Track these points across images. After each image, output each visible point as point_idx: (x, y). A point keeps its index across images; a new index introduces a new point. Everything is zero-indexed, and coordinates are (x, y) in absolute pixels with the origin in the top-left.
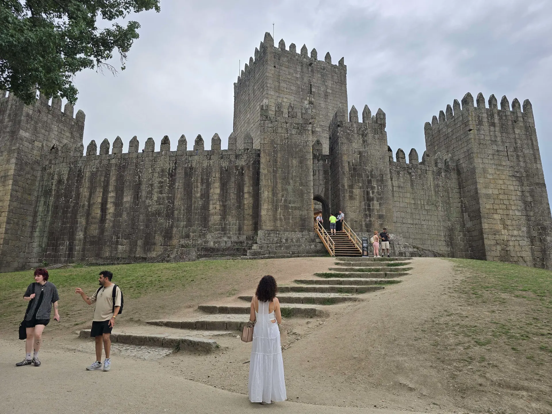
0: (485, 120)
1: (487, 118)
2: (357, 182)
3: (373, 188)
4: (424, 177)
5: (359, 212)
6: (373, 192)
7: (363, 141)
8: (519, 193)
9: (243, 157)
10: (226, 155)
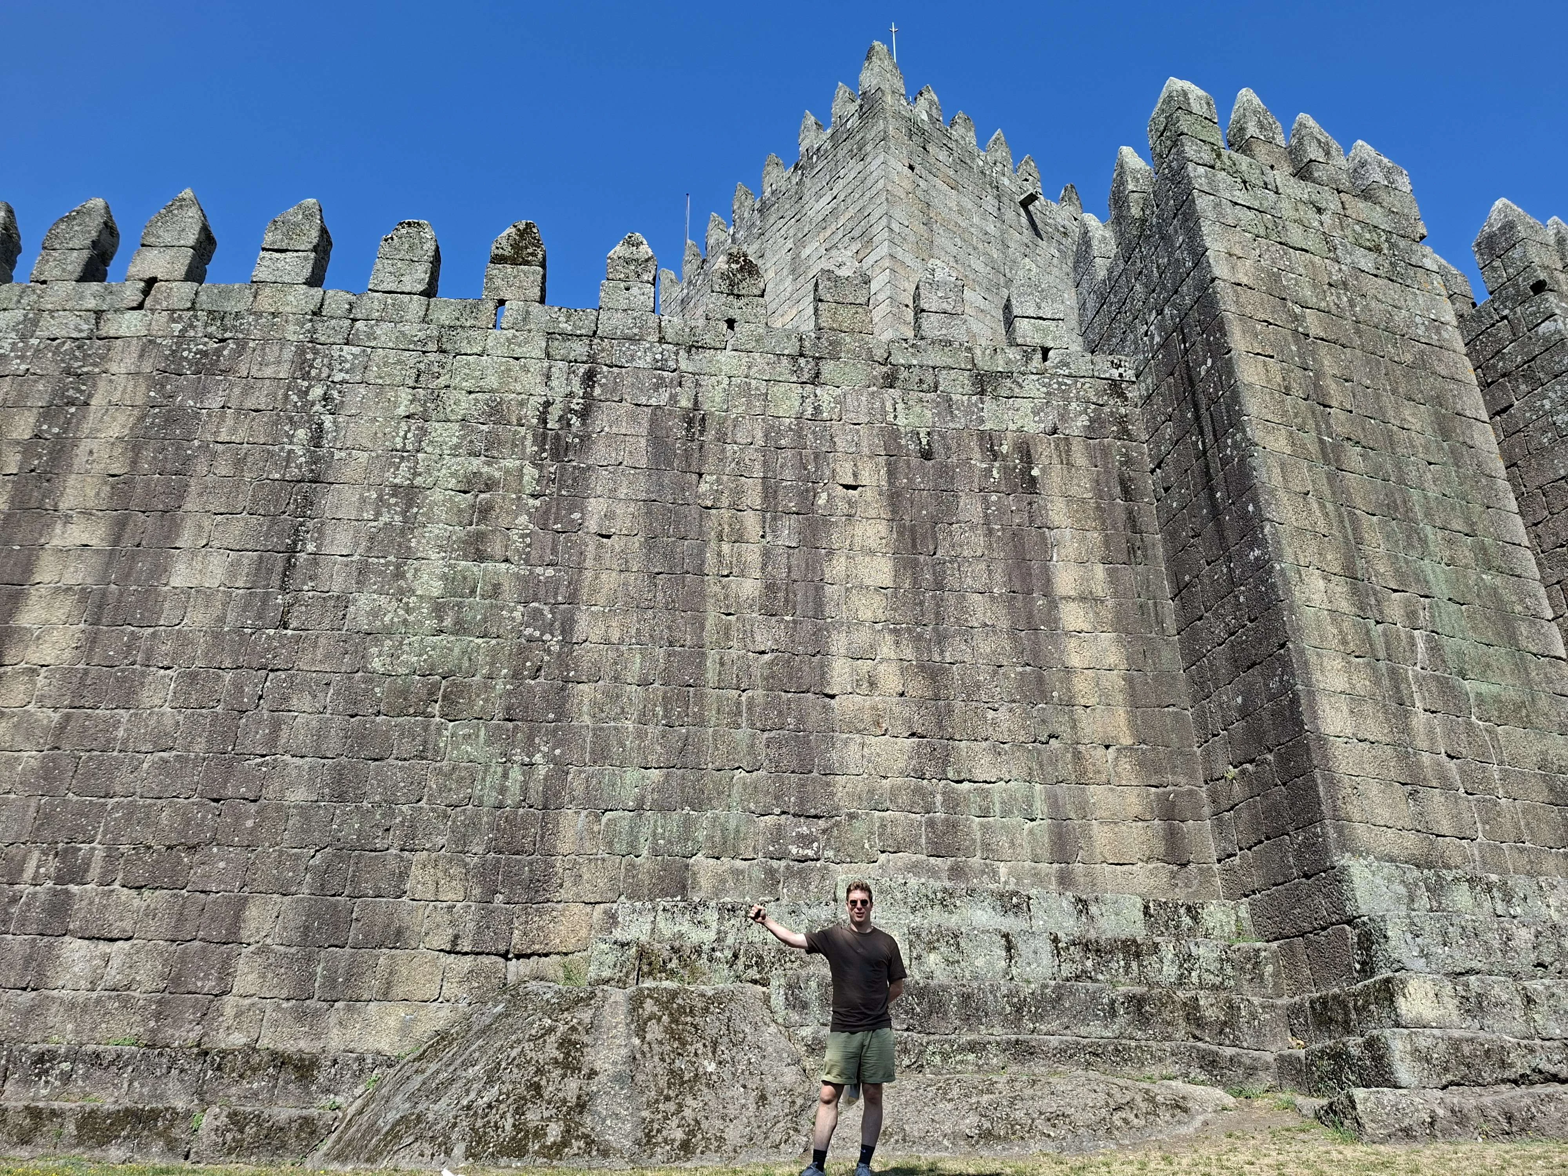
9: (1021, 387)
10: (916, 370)
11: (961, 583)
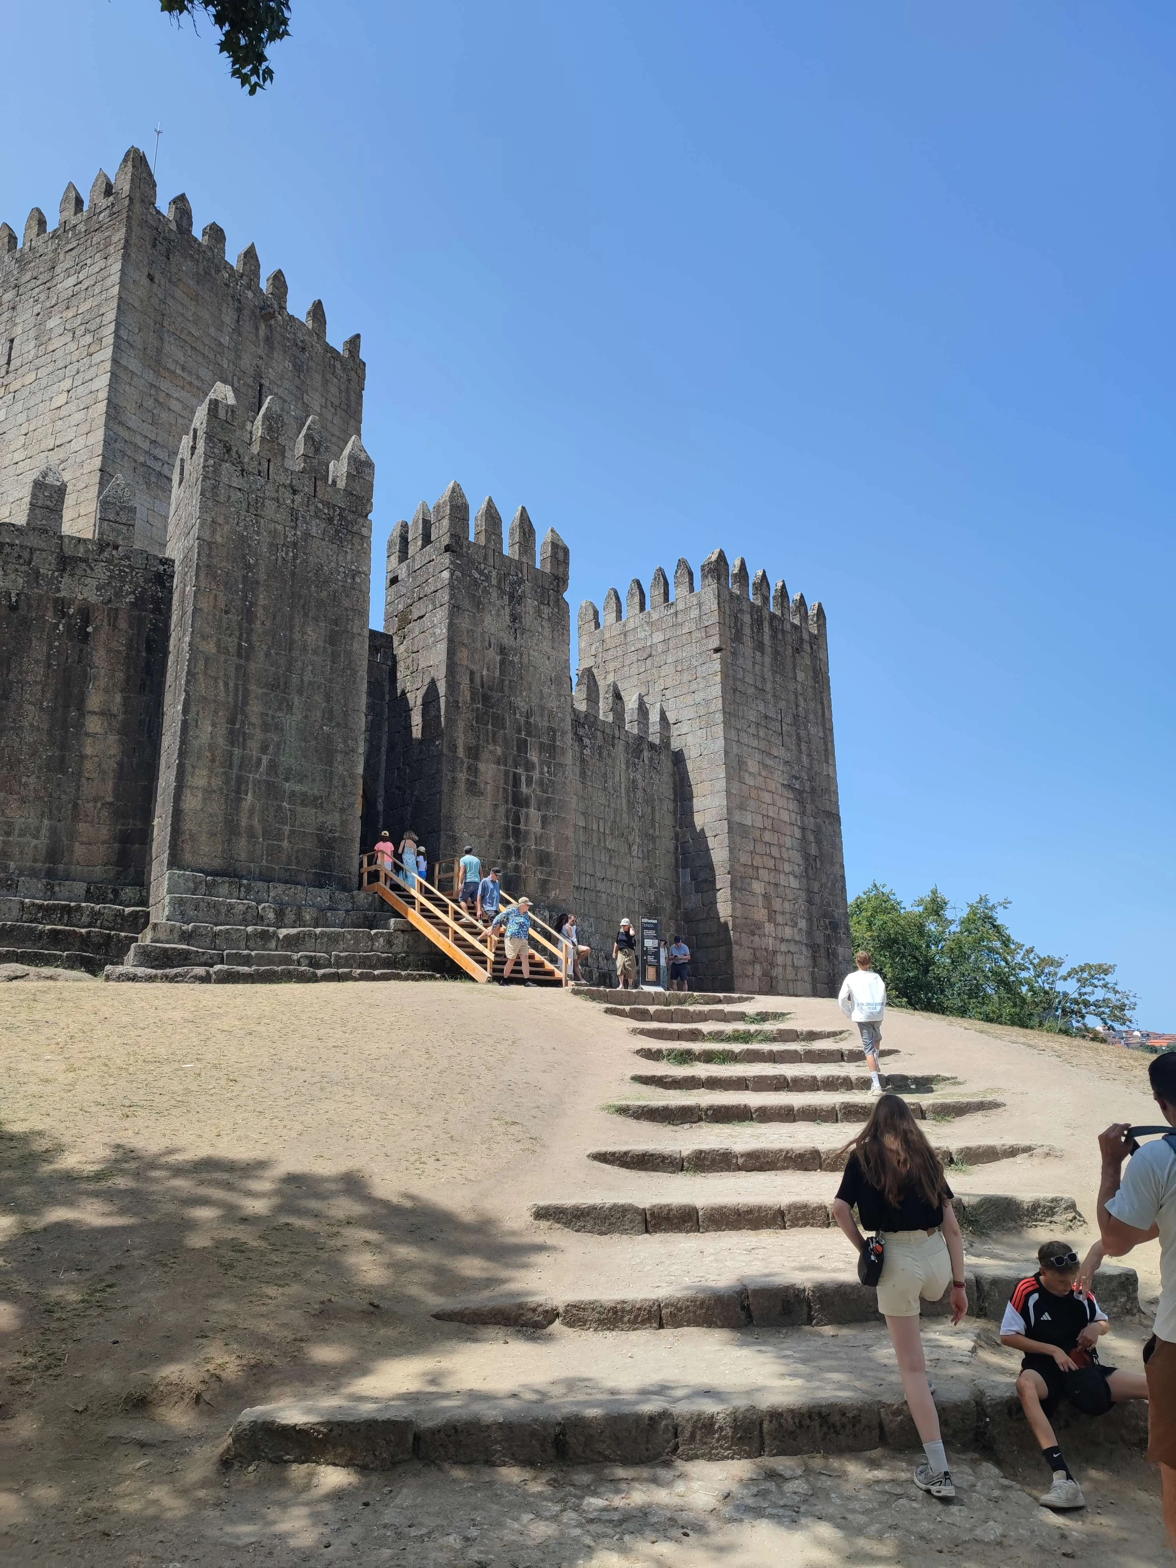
0: (747, 631)
1: (752, 625)
2: (490, 741)
3: (529, 766)
4: (609, 755)
5: (491, 836)
6: (529, 781)
7: (512, 615)
8: (798, 833)
9: (92, 570)
10: (17, 549)
11: (22, 697)
